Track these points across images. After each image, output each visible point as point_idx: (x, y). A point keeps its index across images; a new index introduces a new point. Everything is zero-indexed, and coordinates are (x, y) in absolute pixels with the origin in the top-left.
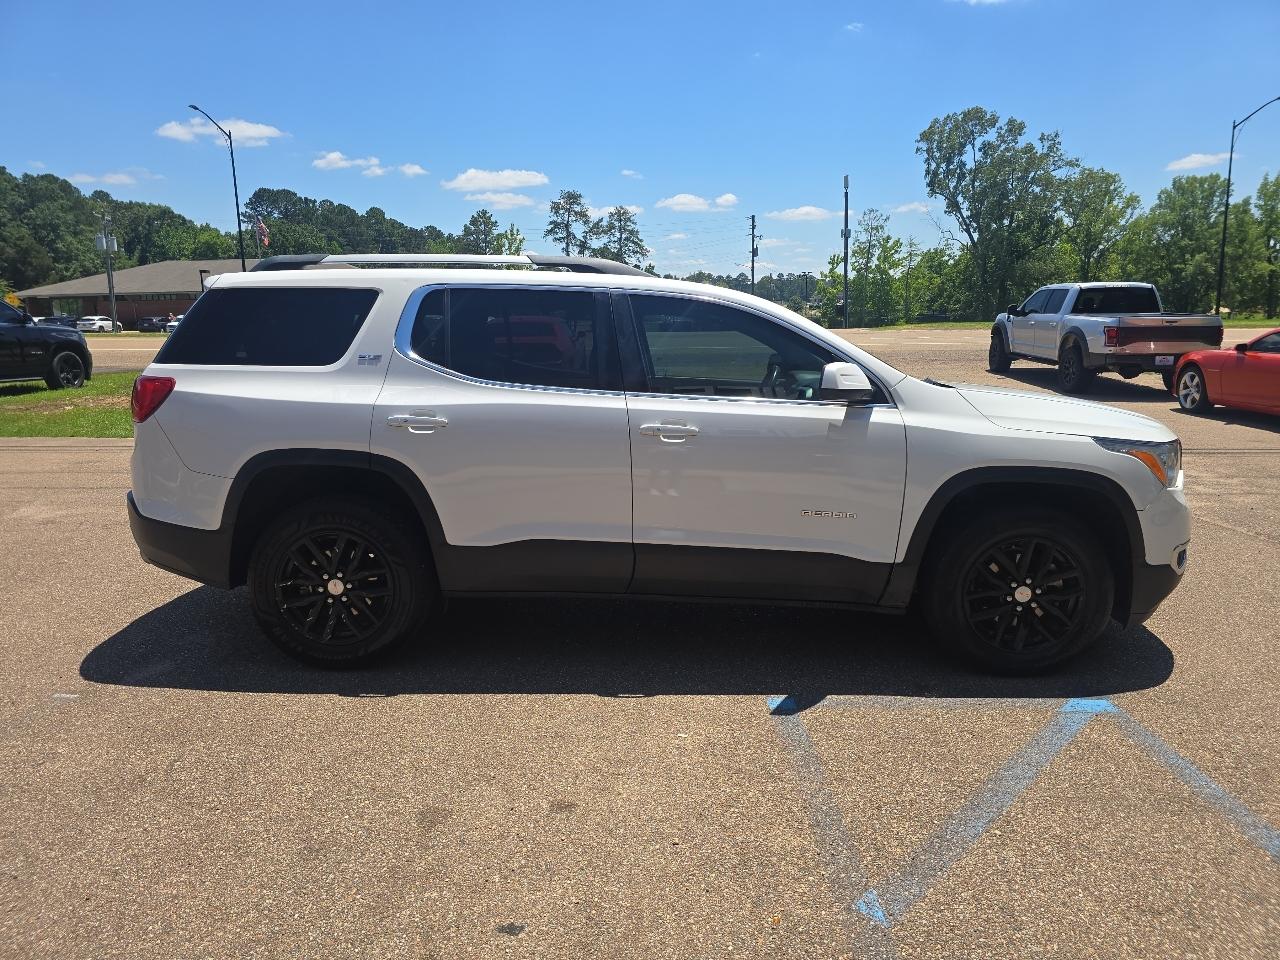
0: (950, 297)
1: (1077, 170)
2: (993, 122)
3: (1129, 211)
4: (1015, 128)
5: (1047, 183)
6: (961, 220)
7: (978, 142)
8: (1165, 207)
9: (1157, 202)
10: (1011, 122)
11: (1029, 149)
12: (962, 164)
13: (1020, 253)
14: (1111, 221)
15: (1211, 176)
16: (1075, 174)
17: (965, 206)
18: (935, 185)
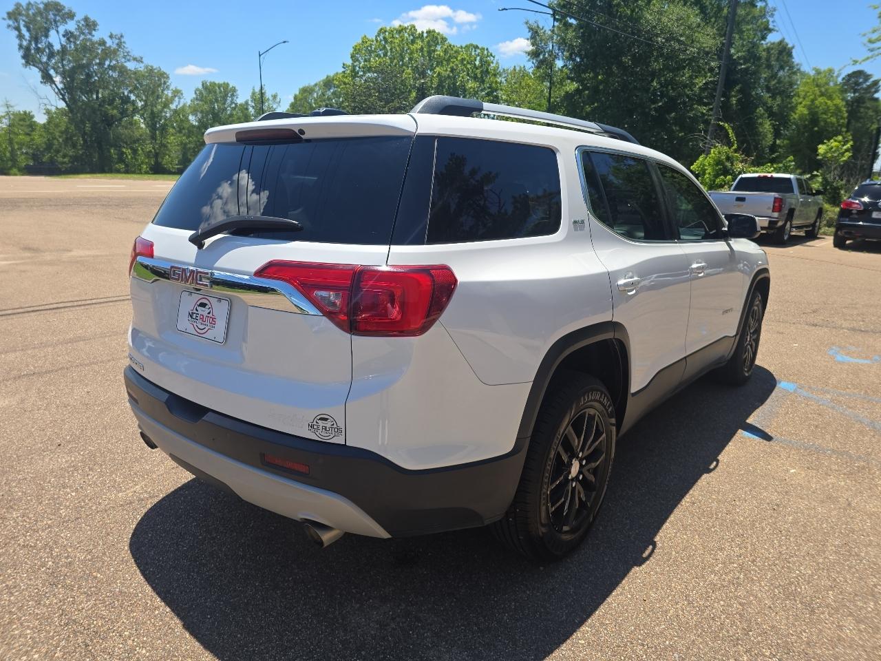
0: (58, 151)
1: (142, 65)
2: (71, 16)
3: (177, 99)
4: (90, 25)
5: (123, 71)
6: (56, 90)
7: (62, 29)
8: (201, 100)
9: (195, 96)
10: (86, 19)
11: (103, 43)
12: (50, 46)
13: (109, 121)
14: (166, 105)
15: (224, 83)
16: (141, 67)
17: (58, 79)
18: (29, 58)
